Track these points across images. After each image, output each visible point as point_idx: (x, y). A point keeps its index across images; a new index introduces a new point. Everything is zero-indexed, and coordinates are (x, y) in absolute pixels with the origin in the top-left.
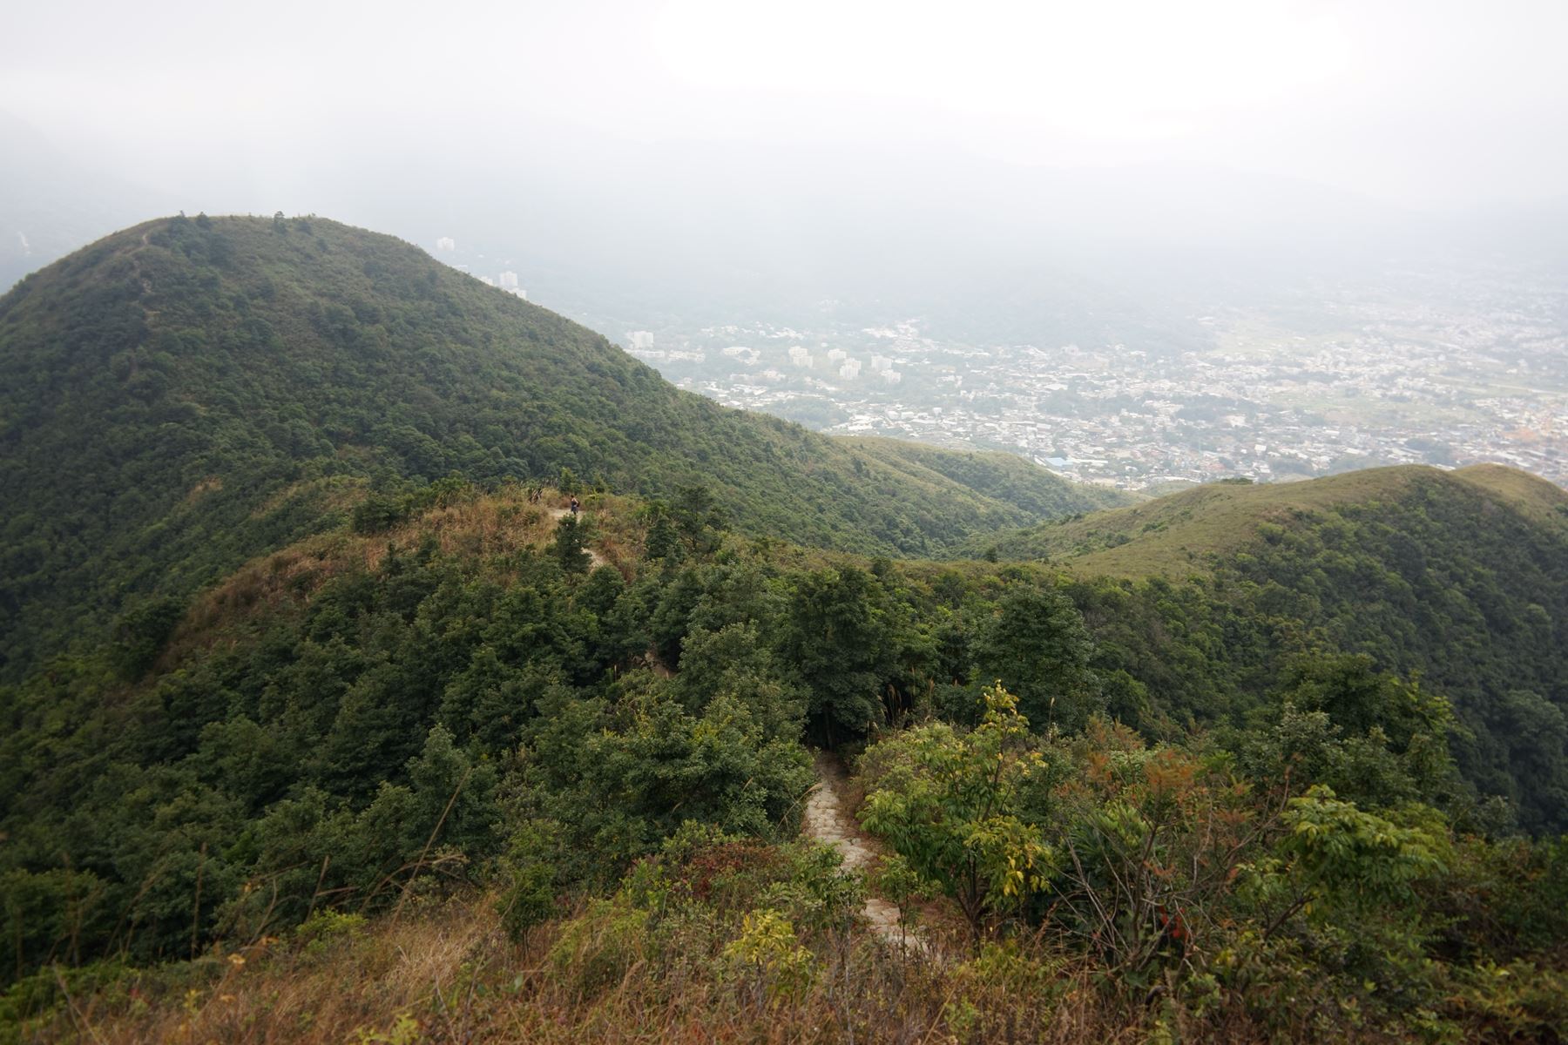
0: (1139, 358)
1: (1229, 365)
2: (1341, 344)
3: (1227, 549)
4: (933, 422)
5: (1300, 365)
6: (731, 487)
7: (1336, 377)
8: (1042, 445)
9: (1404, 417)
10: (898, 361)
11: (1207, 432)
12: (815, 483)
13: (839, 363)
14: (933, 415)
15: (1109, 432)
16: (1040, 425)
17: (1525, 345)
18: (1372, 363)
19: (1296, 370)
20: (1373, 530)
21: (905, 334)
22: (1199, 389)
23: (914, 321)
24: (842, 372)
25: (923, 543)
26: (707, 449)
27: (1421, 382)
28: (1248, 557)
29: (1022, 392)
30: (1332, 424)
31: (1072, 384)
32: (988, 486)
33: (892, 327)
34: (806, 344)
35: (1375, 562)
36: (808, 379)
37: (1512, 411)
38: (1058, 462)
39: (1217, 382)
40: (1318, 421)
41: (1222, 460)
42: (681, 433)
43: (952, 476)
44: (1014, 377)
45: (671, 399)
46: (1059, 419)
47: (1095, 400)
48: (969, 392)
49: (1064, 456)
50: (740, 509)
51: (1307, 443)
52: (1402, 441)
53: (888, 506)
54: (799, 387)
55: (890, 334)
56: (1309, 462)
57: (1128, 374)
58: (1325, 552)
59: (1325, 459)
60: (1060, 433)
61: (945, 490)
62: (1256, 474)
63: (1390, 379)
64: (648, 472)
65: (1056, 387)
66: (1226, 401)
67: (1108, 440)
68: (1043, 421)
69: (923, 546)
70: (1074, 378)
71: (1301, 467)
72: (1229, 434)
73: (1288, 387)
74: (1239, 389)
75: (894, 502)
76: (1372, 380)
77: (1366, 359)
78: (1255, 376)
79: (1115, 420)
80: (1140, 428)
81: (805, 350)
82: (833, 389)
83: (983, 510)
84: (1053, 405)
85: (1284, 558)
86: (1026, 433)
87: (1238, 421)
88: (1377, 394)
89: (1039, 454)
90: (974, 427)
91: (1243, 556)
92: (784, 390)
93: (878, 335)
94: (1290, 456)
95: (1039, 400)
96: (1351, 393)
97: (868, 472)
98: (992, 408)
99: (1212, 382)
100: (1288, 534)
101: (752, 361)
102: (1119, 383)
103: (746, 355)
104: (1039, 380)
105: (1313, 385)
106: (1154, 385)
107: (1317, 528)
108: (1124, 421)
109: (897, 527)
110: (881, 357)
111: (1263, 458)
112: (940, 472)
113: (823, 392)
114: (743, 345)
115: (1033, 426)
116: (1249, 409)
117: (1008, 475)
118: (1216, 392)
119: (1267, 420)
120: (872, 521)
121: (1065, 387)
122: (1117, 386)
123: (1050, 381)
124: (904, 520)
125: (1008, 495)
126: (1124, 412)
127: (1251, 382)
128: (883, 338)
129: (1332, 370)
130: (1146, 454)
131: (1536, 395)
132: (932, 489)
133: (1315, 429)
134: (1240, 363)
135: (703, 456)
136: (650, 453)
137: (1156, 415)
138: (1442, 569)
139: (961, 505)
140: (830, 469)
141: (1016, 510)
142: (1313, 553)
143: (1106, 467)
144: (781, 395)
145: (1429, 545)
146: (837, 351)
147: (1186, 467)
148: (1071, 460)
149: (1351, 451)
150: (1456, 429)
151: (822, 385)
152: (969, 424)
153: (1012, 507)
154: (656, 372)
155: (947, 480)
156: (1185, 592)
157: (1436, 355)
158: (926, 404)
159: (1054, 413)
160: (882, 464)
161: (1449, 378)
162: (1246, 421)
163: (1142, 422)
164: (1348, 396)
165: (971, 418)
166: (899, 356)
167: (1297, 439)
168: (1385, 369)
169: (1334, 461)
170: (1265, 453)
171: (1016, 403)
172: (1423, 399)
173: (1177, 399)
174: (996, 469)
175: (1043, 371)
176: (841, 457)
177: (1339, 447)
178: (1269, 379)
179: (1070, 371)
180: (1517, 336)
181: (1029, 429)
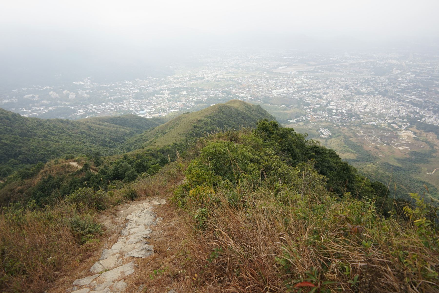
0: (156, 80)
1: (179, 78)
2: (203, 69)
3: (187, 131)
4: (103, 108)
5: (195, 76)
6: (58, 144)
7: (204, 78)
8: (137, 108)
9: (220, 85)
10: (87, 91)
11: (178, 97)
12: (80, 136)
13: (68, 95)
14: (103, 105)
15: (153, 101)
16: (134, 103)
17: (240, 65)
18: (211, 73)
19: (195, 77)
20: (213, 120)
21: (87, 82)
22: (173, 86)
23: (89, 78)
24: (70, 97)
25: (115, 144)
26: (45, 134)
27: (222, 76)
28: (191, 132)
29: (127, 94)
30: (205, 90)
31: (140, 89)
32: (127, 124)
33: (82, 81)
34: (54, 90)
35: (215, 126)
36: (59, 102)
37: (241, 80)
38: (142, 112)
39: (177, 83)
40: (202, 90)
41: (183, 103)
42: (35, 131)
43: (116, 124)
44: (124, 90)
45: (27, 121)
46: (139, 100)
47: (148, 93)
48: (112, 97)
49: (143, 110)
50: (64, 149)
51: (201, 95)
52: (221, 91)
53: (102, 137)
54: (56, 104)
55: (82, 83)
56: (202, 100)
57: (154, 85)
58: (205, 127)
59: (206, 99)
60: (141, 104)
61: (116, 128)
62: (192, 105)
63: (215, 76)
64: (32, 145)
65: (136, 91)
66: (180, 88)
67: (154, 104)
68: (135, 102)
69: (115, 145)
70: (140, 88)
71: (201, 102)
72: (183, 96)
73: (194, 82)
74: (183, 84)
75: (103, 135)
76: (212, 77)
77: (209, 72)
78: (186, 80)
79: (154, 98)
80: (161, 99)
81: (55, 92)
82: (68, 103)
83: (127, 131)
84: (137, 96)
85: (198, 131)
86: (131, 106)
87: (184, 93)
88: (213, 80)
89: (137, 111)
90: (116, 107)
91: (190, 132)
92: (51, 106)
93: (78, 84)
94: (198, 100)
95: (132, 96)
96: (208, 81)
97: (93, 129)
98: (120, 100)
99: (176, 83)
100: (198, 125)
101: (36, 99)
102: (152, 87)
103: (33, 97)
104: (131, 90)
105: (199, 81)
106: (162, 87)
107: (203, 122)
108: (157, 98)
109: (106, 142)
110: (81, 91)
111: (192, 101)
112: (112, 123)
113: (65, 105)
114: (31, 94)
115: (133, 103)
116: (186, 89)
117: (131, 120)
118: (178, 86)
119: (191, 91)
120: (99, 142)
121: (139, 91)
122: (152, 88)
123: (134, 90)
124: (107, 139)
125: (132, 126)
126: (156, 95)
127: (185, 82)
128: (80, 84)
129: (203, 76)
130: (164, 106)
131: (244, 76)
132: (112, 129)
133: (202, 92)
134: (181, 77)
135: (45, 136)
136: (30, 140)
137: (164, 95)
138: (227, 125)
139: (121, 131)
140: (82, 130)
141: (136, 129)
142: (203, 128)
143: (155, 111)
144: (51, 108)
145: (224, 120)
146: (66, 91)
147: (175, 107)
148: (145, 111)
149: (211, 96)
150: (231, 87)
151: (64, 103)
152: (114, 106)
153: (134, 128)
154: (18, 114)
155: (115, 125)
156: (180, 144)
157: (224, 69)
158: (99, 103)
159: (137, 99)
160: (96, 125)
161: (227, 75)
162: (186, 92)
163: (161, 97)
164: (207, 82)
165: (115, 104)
166: (87, 89)
167: (198, 95)
168: (214, 74)
169: (208, 99)
170: (192, 100)
171: (126, 98)
172: (223, 80)
173: (168, 89)
174: (127, 119)
175: (131, 87)
176: (83, 126)
177: (208, 95)
178: (189, 81)
179: (139, 86)
180: (238, 63)
181: (132, 104)
